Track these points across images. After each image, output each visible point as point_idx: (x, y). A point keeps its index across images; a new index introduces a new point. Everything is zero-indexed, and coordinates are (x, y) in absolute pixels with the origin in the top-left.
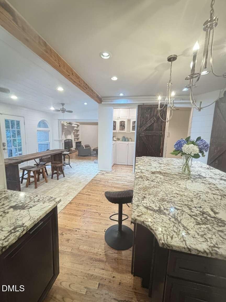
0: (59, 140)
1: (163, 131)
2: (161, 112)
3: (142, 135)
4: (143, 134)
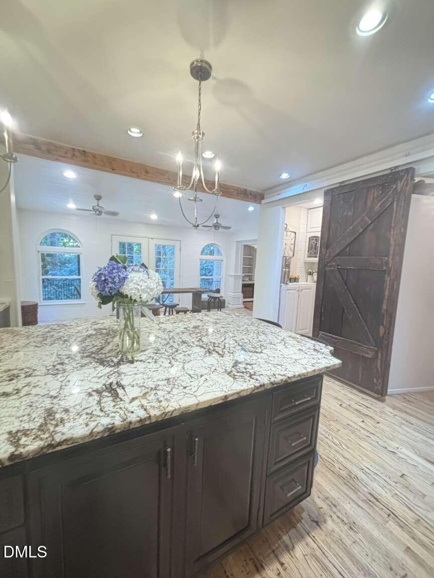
0: (235, 276)
3: (331, 266)
4: (334, 264)
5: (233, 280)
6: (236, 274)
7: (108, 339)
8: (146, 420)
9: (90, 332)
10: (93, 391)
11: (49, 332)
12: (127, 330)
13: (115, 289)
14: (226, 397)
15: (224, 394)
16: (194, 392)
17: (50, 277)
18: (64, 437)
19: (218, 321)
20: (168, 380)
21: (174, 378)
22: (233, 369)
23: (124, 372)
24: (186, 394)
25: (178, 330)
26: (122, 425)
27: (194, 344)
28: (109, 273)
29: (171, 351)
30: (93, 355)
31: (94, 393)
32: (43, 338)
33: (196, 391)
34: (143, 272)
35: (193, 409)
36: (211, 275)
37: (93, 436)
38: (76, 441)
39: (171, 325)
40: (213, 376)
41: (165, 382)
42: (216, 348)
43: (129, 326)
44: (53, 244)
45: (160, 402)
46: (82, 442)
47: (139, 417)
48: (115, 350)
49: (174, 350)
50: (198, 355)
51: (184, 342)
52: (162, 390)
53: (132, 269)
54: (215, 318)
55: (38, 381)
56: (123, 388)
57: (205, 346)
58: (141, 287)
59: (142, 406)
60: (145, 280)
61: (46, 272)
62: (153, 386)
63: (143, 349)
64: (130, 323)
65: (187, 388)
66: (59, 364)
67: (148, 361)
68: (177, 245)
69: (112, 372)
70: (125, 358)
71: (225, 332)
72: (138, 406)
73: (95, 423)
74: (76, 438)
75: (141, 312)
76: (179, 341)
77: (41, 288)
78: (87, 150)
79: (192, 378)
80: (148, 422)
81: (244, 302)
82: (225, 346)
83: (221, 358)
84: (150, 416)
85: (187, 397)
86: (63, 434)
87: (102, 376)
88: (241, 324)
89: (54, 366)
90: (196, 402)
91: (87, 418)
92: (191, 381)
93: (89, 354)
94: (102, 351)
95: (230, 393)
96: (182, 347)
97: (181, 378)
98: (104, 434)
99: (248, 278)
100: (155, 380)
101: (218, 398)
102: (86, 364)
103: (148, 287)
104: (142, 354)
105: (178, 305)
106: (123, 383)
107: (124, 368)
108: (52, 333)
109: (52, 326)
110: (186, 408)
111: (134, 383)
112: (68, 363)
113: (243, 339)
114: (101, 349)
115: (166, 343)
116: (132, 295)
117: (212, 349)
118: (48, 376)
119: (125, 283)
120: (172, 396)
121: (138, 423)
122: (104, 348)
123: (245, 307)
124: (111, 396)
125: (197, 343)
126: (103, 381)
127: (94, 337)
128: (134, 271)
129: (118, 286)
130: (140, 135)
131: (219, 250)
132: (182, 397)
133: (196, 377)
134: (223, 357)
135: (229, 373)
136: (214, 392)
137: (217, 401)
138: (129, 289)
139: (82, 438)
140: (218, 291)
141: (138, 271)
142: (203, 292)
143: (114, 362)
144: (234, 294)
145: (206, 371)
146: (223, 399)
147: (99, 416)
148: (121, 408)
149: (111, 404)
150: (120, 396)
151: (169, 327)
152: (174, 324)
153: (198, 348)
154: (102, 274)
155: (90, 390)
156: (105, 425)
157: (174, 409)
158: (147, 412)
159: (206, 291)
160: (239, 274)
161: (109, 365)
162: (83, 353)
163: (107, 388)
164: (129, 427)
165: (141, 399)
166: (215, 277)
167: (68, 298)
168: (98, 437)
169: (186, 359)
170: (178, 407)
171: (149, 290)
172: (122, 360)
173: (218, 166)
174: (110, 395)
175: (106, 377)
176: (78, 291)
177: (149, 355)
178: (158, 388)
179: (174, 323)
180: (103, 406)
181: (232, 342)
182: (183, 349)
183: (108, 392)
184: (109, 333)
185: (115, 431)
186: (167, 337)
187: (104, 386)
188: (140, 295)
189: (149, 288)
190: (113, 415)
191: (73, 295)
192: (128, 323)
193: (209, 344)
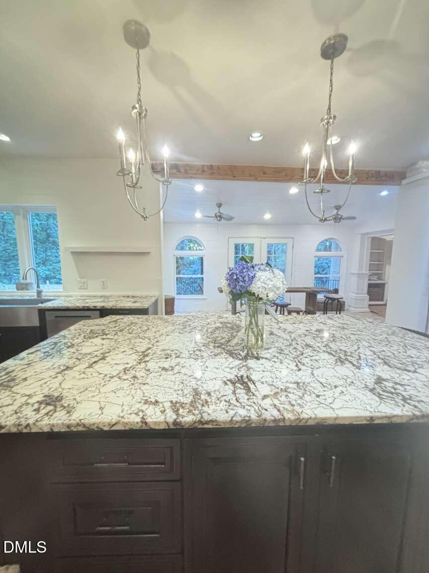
0: (358, 274)
5: (356, 278)
6: (360, 272)
7: (233, 333)
8: (280, 422)
9: (218, 325)
10: (228, 380)
11: (187, 321)
12: (252, 327)
13: (244, 287)
14: (372, 418)
15: (368, 414)
16: (330, 404)
17: (181, 276)
18: (210, 418)
19: (345, 326)
20: (298, 383)
21: (304, 383)
22: (376, 386)
23: (252, 367)
24: (321, 403)
25: (300, 332)
26: (257, 420)
27: (320, 349)
28: (240, 272)
29: (295, 354)
30: (223, 346)
31: (228, 383)
32: (184, 326)
33: (332, 403)
34: (268, 271)
35: (331, 422)
36: (326, 274)
37: (232, 424)
38: (219, 424)
39: (290, 325)
40: (351, 389)
41: (295, 386)
42: (349, 358)
43: (254, 323)
44: (182, 249)
45: (293, 405)
46: (223, 426)
47: (272, 416)
48: (241, 344)
49: (298, 352)
50: (328, 362)
51: (308, 346)
52: (293, 393)
53: (259, 269)
54: (342, 322)
55: (185, 362)
56: (254, 384)
57: (334, 353)
58: (268, 285)
59: (275, 406)
60: (272, 279)
61: (179, 273)
62: (283, 388)
63: (267, 347)
64: (255, 320)
65: (321, 397)
66: (197, 350)
67: (273, 360)
68: (290, 242)
69: (241, 365)
70: (250, 354)
71: (357, 340)
72: (271, 405)
73: (233, 412)
74: (220, 422)
75: (266, 310)
76: (303, 344)
77: (176, 284)
78: (213, 164)
79: (324, 386)
80: (281, 424)
81: (370, 305)
82: (360, 357)
83: (358, 370)
84: (284, 418)
85: (322, 407)
86: (209, 414)
87: (233, 368)
88: (378, 332)
89: (194, 351)
90: (335, 416)
91: (226, 405)
92: (325, 391)
93: (219, 345)
94: (229, 344)
95: (377, 414)
96: (307, 351)
97: (312, 384)
98: (242, 424)
99: (376, 277)
100: (284, 381)
101: (361, 417)
102: (218, 354)
103: (274, 286)
104: (266, 351)
105: (290, 304)
106: (253, 378)
107: (251, 363)
108: (189, 323)
109: (188, 317)
110: (323, 419)
111: (263, 380)
112: (204, 350)
113: (384, 351)
114: (229, 341)
115: (289, 344)
116: (260, 293)
117: (344, 358)
118: (191, 359)
119: (253, 282)
120: (305, 402)
121: (272, 422)
122: (231, 340)
123: (371, 312)
124: (244, 389)
125: (324, 349)
126: (235, 372)
127: (221, 330)
128: (261, 270)
129: (247, 285)
130: (261, 138)
131: (337, 244)
132: (317, 406)
133: (329, 387)
134: (359, 369)
135: (372, 390)
136: (356, 409)
137: (359, 420)
138: (257, 287)
139: (225, 423)
140: (336, 291)
141: (265, 270)
142: (319, 292)
143: (241, 356)
144: (357, 295)
145: (341, 382)
146: (368, 421)
147: (236, 406)
148: (254, 403)
149: (245, 397)
150: (253, 390)
151: (289, 327)
152: (294, 325)
153: (326, 354)
154: (234, 273)
155: (225, 379)
156: (243, 416)
157: (309, 417)
158: (281, 413)
159: (321, 291)
160: (364, 272)
161: (238, 358)
162: (215, 343)
163: (239, 380)
164: (264, 424)
165: (272, 398)
166: (331, 276)
167: (192, 293)
168: (236, 426)
169: (314, 364)
170: (313, 416)
171: (275, 288)
172: (247, 354)
173: (353, 148)
174: (243, 387)
175: (237, 369)
176: (201, 288)
177: (273, 354)
178: (288, 390)
179: (294, 323)
180: (238, 397)
181: (368, 353)
182: (308, 352)
183: (241, 384)
184: (233, 327)
185: (251, 424)
186: (288, 338)
187: (236, 378)
188: (267, 294)
189: (276, 287)
190: (249, 408)
191: (195, 291)
192: (253, 320)
193: (339, 351)
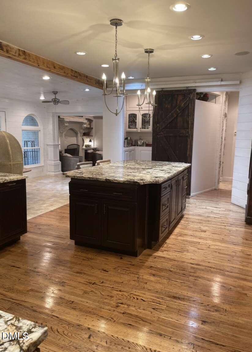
0: (54, 145)
1: (189, 129)
2: (187, 101)
4: (162, 133)
160: (56, 143)
